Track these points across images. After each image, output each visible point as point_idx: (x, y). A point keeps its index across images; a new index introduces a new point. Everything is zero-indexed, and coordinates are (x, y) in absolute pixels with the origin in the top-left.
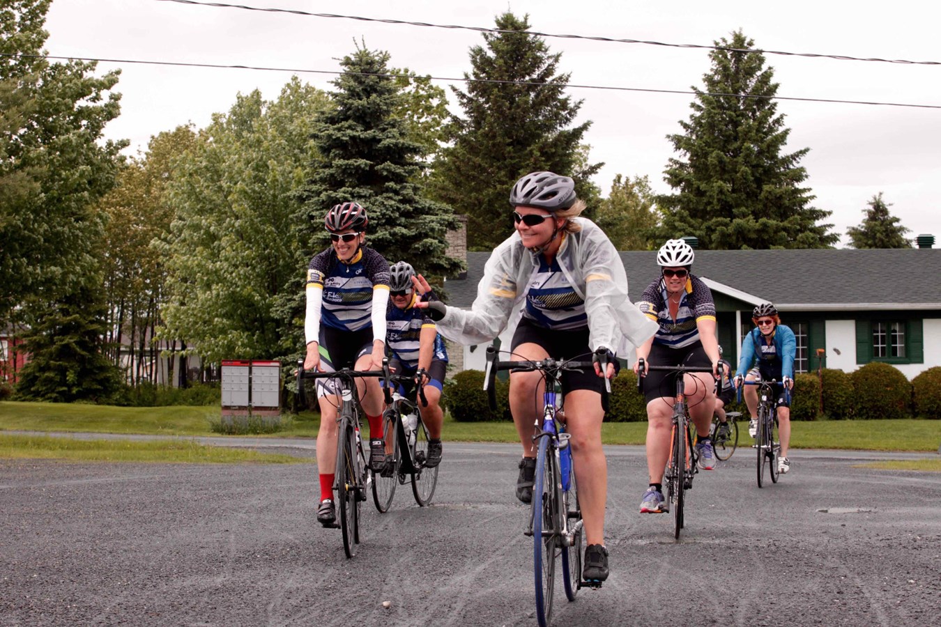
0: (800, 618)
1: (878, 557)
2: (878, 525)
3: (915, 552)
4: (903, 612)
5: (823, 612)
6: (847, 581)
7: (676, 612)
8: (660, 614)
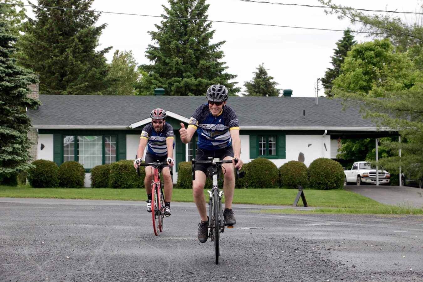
0: (241, 262)
1: (268, 244)
2: (267, 234)
3: (284, 243)
4: (280, 261)
5: (249, 260)
6: (257, 252)
7: (191, 260)
8: (185, 261)
